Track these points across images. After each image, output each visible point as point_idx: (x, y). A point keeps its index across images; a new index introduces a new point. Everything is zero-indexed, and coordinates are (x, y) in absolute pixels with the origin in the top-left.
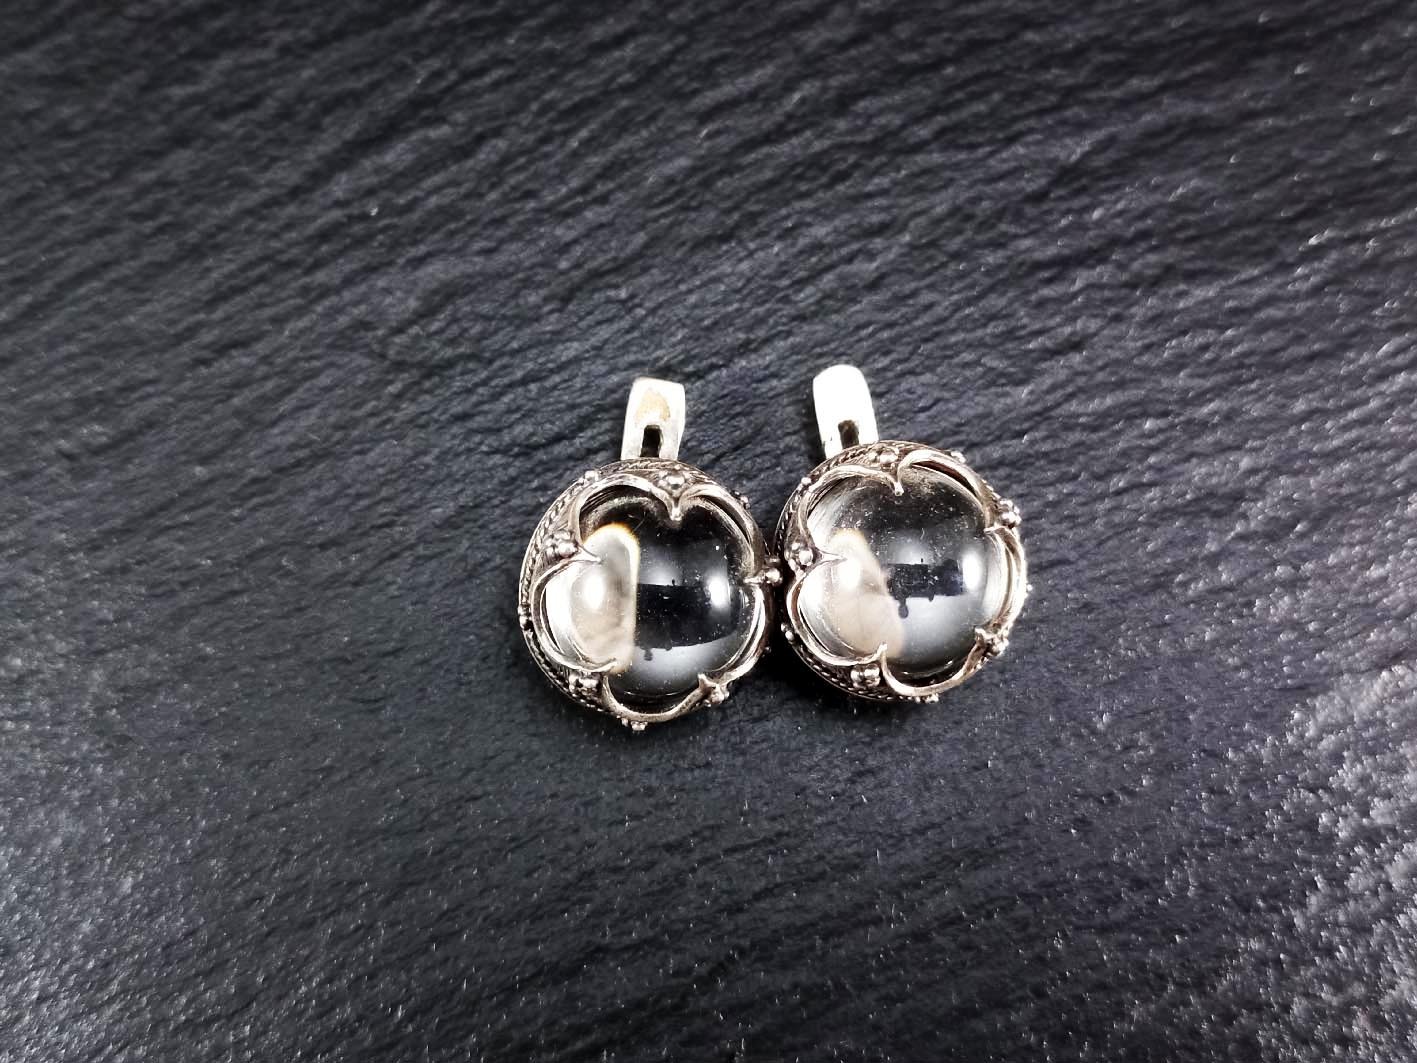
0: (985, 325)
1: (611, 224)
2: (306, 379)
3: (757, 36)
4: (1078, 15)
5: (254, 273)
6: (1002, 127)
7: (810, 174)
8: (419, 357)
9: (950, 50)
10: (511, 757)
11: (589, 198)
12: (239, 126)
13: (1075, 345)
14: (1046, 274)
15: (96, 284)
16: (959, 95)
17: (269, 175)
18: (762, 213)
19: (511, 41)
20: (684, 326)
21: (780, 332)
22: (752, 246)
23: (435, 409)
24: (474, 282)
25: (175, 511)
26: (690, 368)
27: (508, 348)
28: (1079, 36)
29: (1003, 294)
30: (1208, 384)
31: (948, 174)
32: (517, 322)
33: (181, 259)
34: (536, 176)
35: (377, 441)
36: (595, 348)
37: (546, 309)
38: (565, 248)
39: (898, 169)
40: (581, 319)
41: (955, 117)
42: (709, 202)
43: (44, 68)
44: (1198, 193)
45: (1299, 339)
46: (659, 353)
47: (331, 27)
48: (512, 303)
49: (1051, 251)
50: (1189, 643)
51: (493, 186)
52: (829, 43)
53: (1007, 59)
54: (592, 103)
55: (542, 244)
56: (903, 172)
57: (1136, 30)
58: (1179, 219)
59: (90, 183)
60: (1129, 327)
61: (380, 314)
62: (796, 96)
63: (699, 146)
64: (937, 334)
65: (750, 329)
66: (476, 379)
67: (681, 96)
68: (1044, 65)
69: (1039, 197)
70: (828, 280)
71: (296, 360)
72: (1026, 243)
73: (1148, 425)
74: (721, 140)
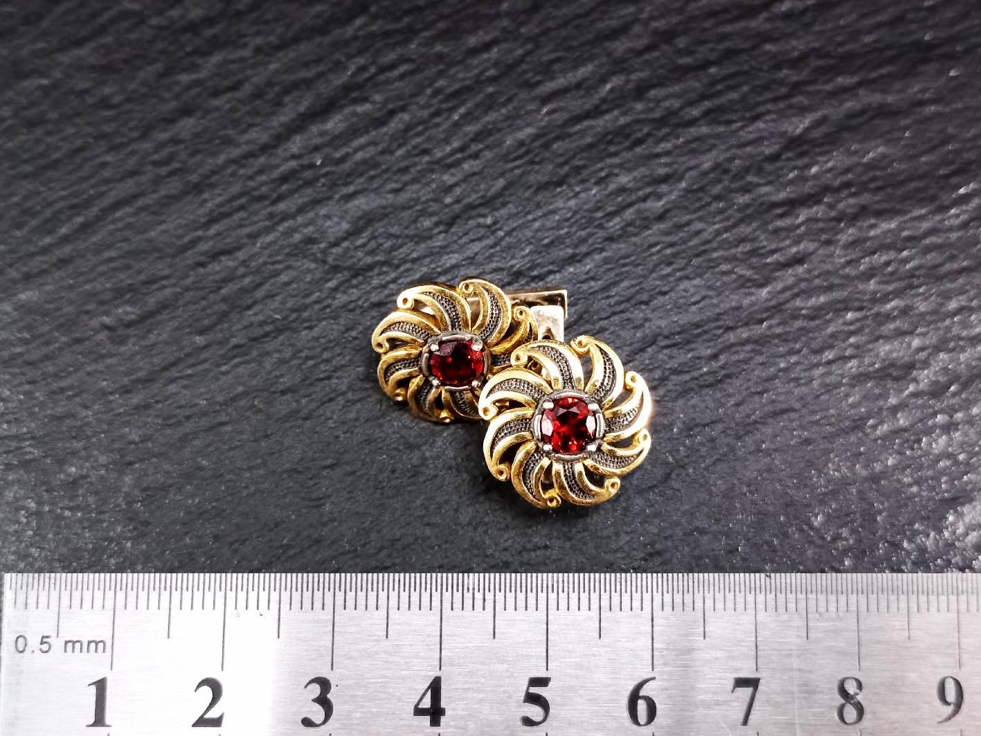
0: (737, 246)
1: (480, 173)
2: (271, 277)
3: (582, 45)
4: (801, 33)
5: (236, 204)
6: (749, 109)
7: (617, 140)
8: (349, 263)
9: (713, 56)
10: (411, 539)
11: (466, 154)
12: (228, 102)
13: (799, 260)
14: (779, 211)
15: (128, 210)
16: (719, 87)
17: (246, 137)
18: (584, 167)
19: (413, 46)
20: (531, 243)
21: (596, 249)
22: (577, 189)
23: (360, 298)
24: (387, 211)
25: (181, 366)
26: (535, 273)
27: (411, 257)
28: (801, 47)
29: (750, 224)
30: (890, 288)
31: (712, 141)
32: (416, 239)
33: (188, 193)
34: (429, 139)
35: (320, 320)
36: (468, 258)
37: (436, 231)
38: (449, 189)
39: (677, 137)
40: (460, 238)
41: (717, 102)
42: (548, 159)
43: (92, 60)
44: (884, 156)
45: (953, 258)
46: (514, 262)
47: (290, 35)
48: (413, 227)
49: (782, 195)
50: (878, 467)
51: (400, 146)
52: (631, 50)
53: (753, 63)
54: (468, 89)
55: (434, 186)
56: (681, 140)
57: (841, 44)
58: (871, 174)
59: (125, 140)
60: (836, 249)
61: (323, 233)
62: (608, 87)
63: (541, 120)
64: (705, 252)
65: (576, 246)
66: (388, 278)
67: (530, 86)
68: (778, 67)
69: (774, 158)
70: (629, 214)
71: (265, 263)
72: (766, 189)
73: (850, 316)
74: (555, 116)
